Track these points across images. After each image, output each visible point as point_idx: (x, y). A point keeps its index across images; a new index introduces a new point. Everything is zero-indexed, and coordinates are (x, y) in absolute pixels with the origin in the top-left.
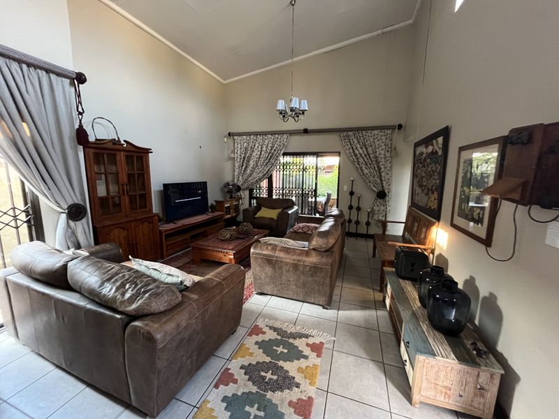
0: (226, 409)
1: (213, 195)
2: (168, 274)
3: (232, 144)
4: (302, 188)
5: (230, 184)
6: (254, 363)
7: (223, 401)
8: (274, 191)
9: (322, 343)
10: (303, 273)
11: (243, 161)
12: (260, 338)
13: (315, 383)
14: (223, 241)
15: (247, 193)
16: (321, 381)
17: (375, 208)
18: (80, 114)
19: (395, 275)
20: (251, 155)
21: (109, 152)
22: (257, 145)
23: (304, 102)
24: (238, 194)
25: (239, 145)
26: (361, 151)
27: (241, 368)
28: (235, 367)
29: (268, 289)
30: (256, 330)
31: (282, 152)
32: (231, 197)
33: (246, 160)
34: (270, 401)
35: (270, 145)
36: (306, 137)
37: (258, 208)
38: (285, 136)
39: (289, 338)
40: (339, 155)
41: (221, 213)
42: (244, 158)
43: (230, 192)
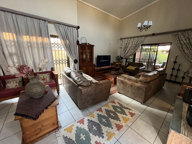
0: (97, 116)
1: (112, 60)
2: (89, 78)
3: (121, 42)
4: (149, 59)
5: (119, 56)
6: (109, 110)
7: (97, 114)
8: (136, 60)
9: (135, 114)
10: (134, 89)
11: (125, 48)
12: (114, 104)
13: (126, 123)
14: (111, 74)
15: (125, 60)
16: (129, 123)
17: (190, 70)
18: (78, 37)
19: (182, 100)
20: (128, 46)
21: (84, 46)
22: (131, 42)
23: (151, 22)
24: (122, 60)
25: (124, 43)
26: (185, 42)
27: (105, 109)
28: (103, 108)
29: (121, 92)
30: (113, 102)
31: (141, 44)
32: (119, 61)
33: (126, 48)
34: (110, 120)
35: (136, 42)
36: (153, 37)
37: (128, 66)
38: (143, 38)
39: (123, 108)
40: (171, 45)
41: (114, 66)
42: (125, 47)
43: (119, 59)
